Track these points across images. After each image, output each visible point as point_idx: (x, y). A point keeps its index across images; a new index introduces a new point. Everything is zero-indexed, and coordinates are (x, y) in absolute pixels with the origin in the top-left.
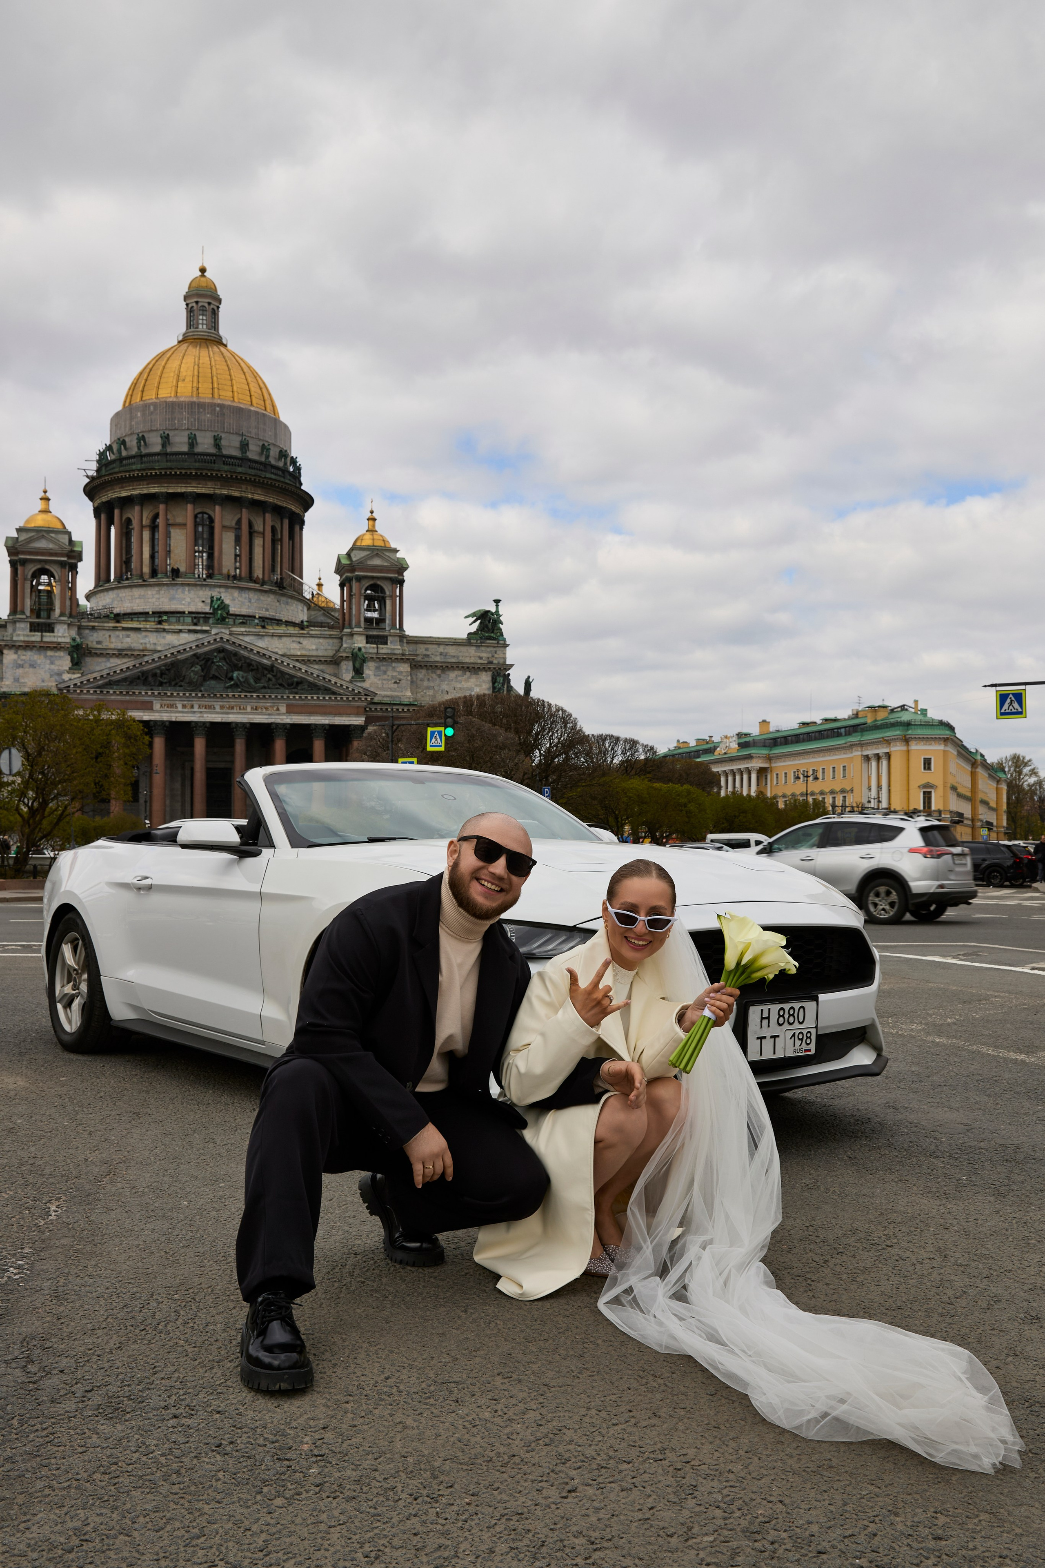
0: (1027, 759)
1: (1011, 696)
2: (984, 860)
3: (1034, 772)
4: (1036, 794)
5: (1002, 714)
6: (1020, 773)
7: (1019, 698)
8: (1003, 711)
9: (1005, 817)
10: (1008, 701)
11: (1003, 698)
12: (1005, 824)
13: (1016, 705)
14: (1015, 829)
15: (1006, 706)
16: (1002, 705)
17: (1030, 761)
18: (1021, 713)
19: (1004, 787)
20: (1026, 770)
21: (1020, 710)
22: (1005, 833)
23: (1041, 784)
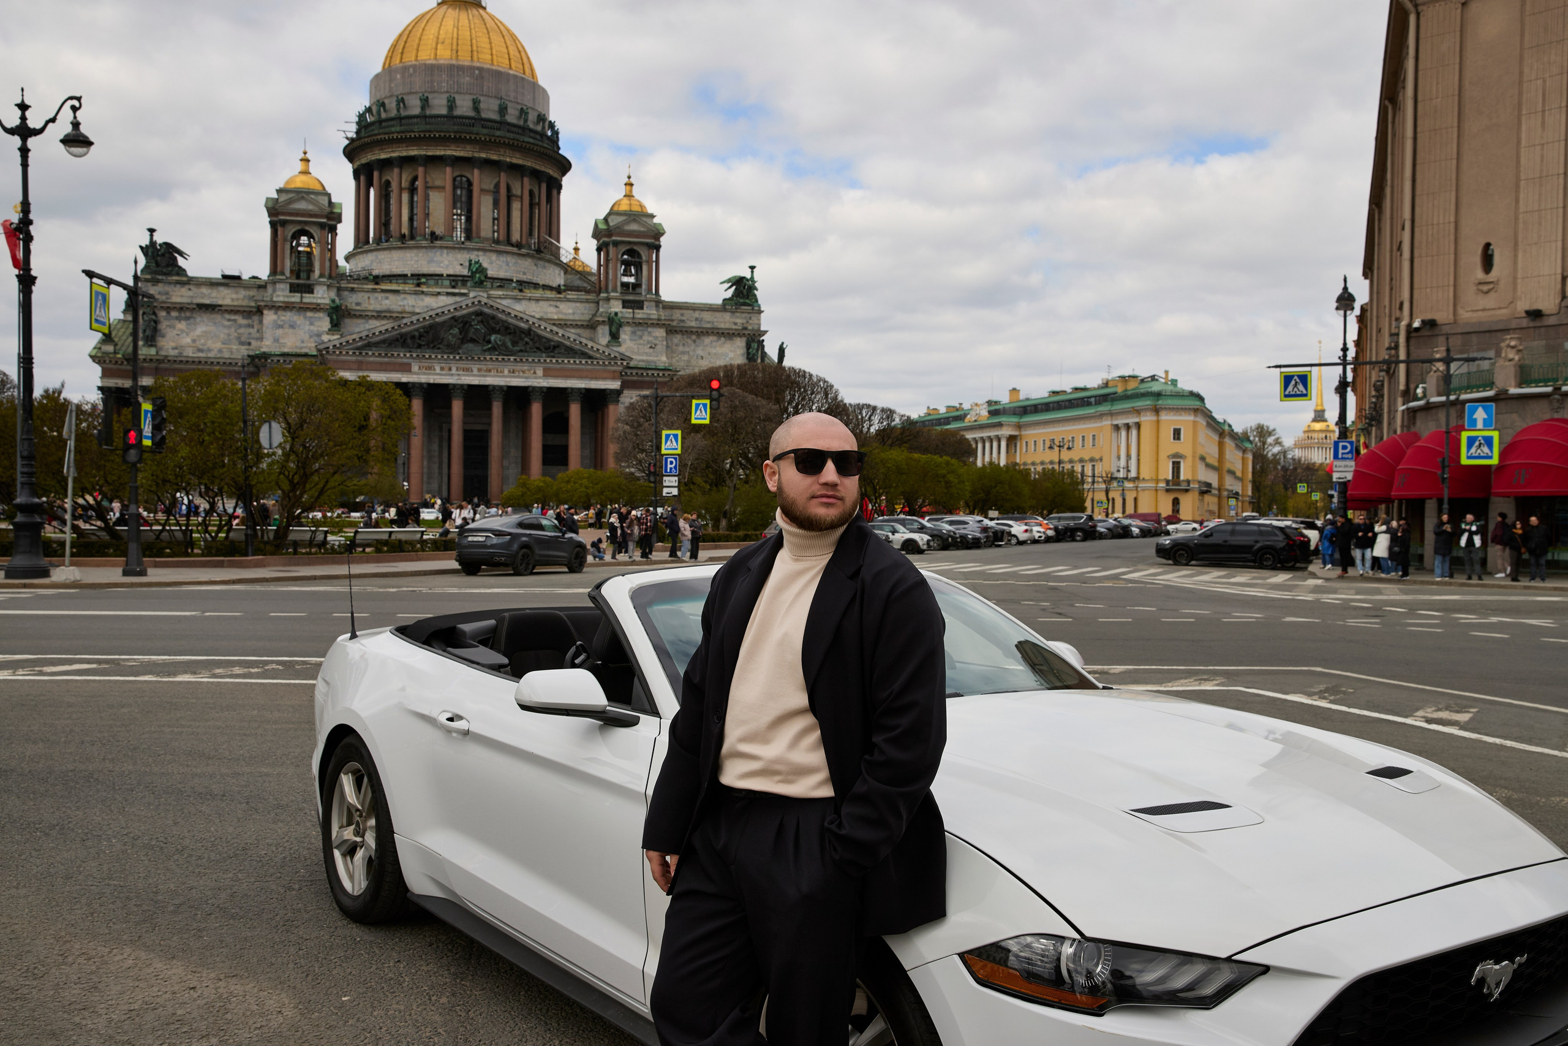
0: (1271, 428)
1: (1296, 377)
2: (1257, 542)
3: (1278, 442)
4: (1279, 464)
5: (1286, 396)
6: (1264, 443)
7: (1304, 379)
8: (1287, 393)
9: (1251, 489)
10: (1293, 382)
11: (1287, 379)
12: (1250, 493)
13: (1301, 387)
14: (1259, 497)
15: (1290, 388)
16: (1286, 387)
17: (1274, 430)
18: (1306, 395)
19: (1250, 456)
20: (1270, 440)
21: (1305, 392)
22: (1250, 503)
23: (1285, 453)
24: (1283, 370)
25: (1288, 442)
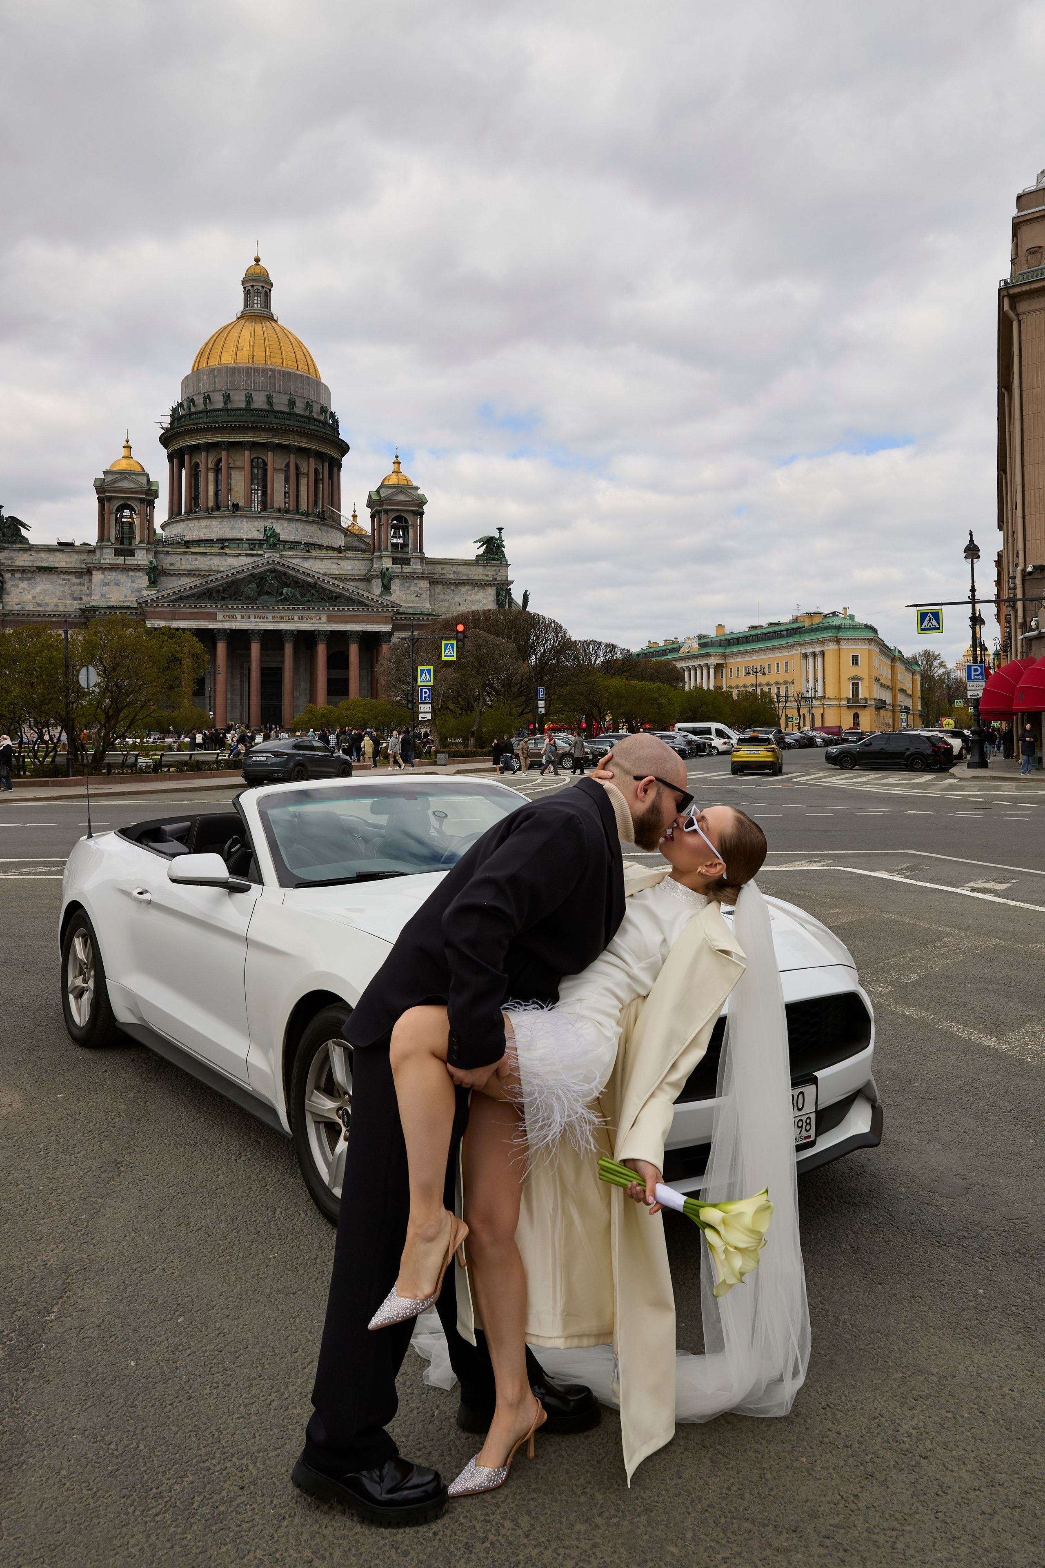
0: (936, 653)
1: (930, 614)
2: (908, 749)
3: (942, 665)
4: (944, 683)
5: (922, 630)
6: (931, 665)
7: (936, 616)
8: (923, 627)
9: (919, 704)
10: (928, 618)
11: (923, 616)
12: (919, 708)
13: (934, 622)
14: (928, 711)
15: (926, 623)
16: (921, 623)
17: (939, 655)
18: (938, 629)
19: (918, 678)
20: (936, 663)
21: (937, 626)
22: (920, 716)
23: (948, 674)
24: (919, 608)
25: (951, 665)
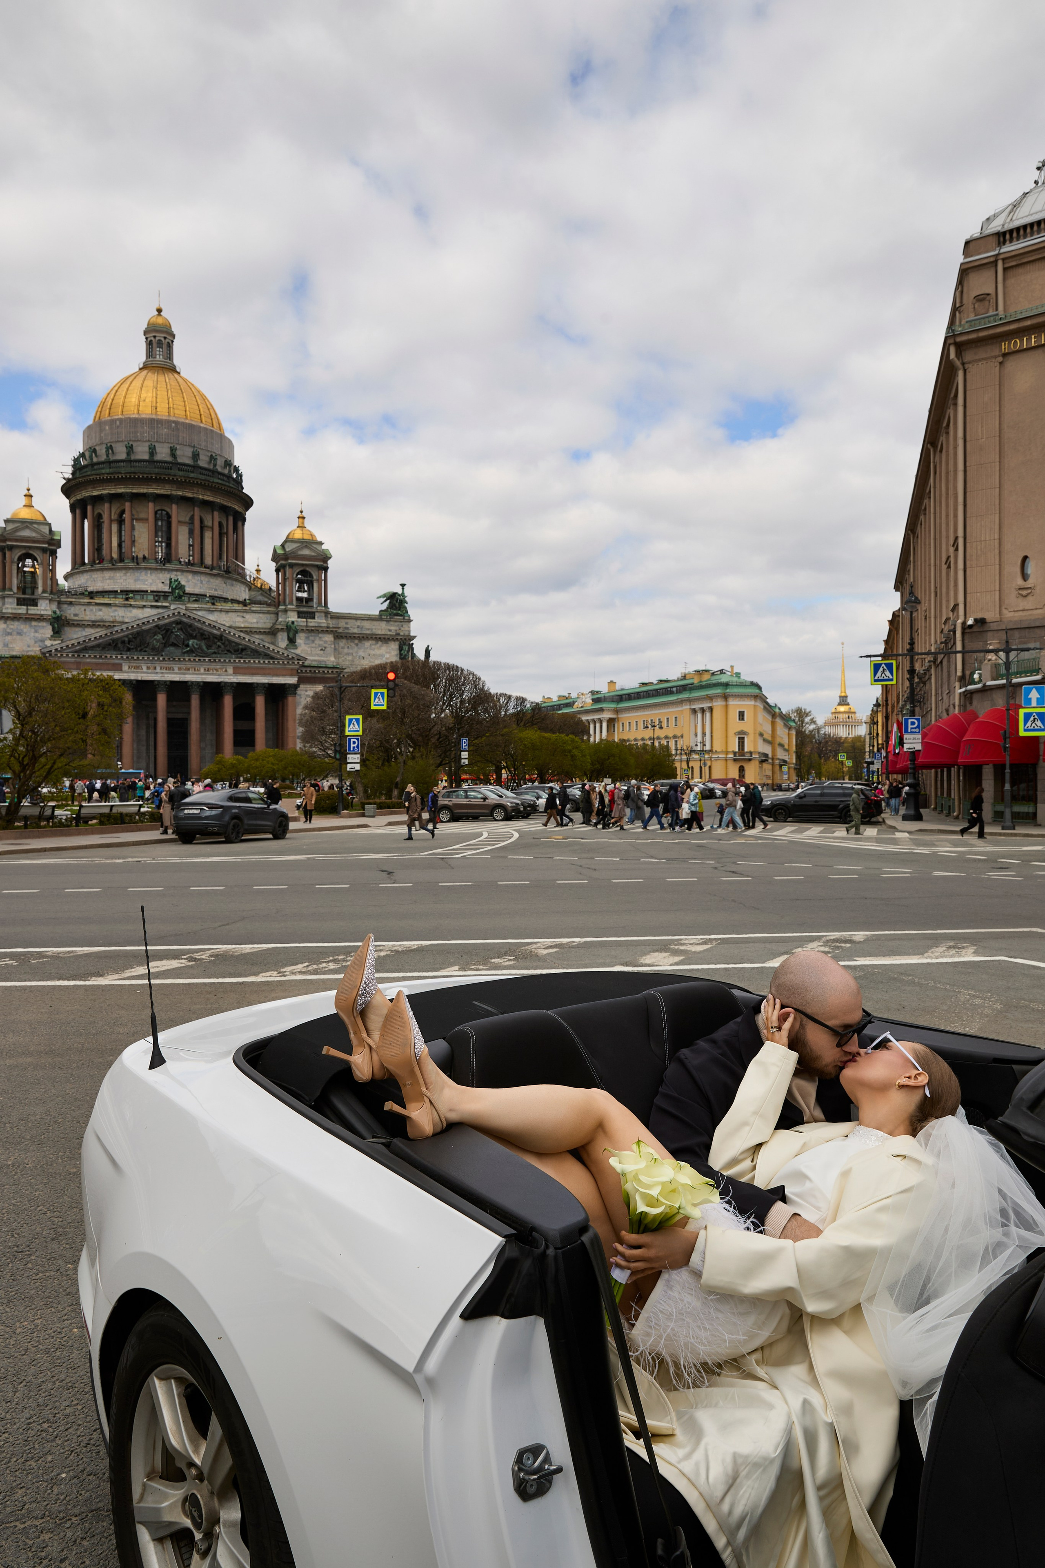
0: (808, 711)
1: (883, 665)
3: (813, 721)
4: (815, 738)
5: (875, 681)
6: (803, 722)
7: (890, 667)
8: (876, 678)
9: (794, 757)
10: (881, 669)
11: (876, 667)
12: (794, 761)
13: (888, 673)
14: (800, 765)
15: (879, 674)
16: (875, 673)
17: (810, 712)
18: (892, 680)
19: (794, 732)
20: (807, 719)
21: (891, 677)
22: (795, 769)
23: (818, 729)
24: (873, 659)
25: (820, 721)
